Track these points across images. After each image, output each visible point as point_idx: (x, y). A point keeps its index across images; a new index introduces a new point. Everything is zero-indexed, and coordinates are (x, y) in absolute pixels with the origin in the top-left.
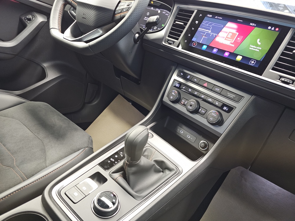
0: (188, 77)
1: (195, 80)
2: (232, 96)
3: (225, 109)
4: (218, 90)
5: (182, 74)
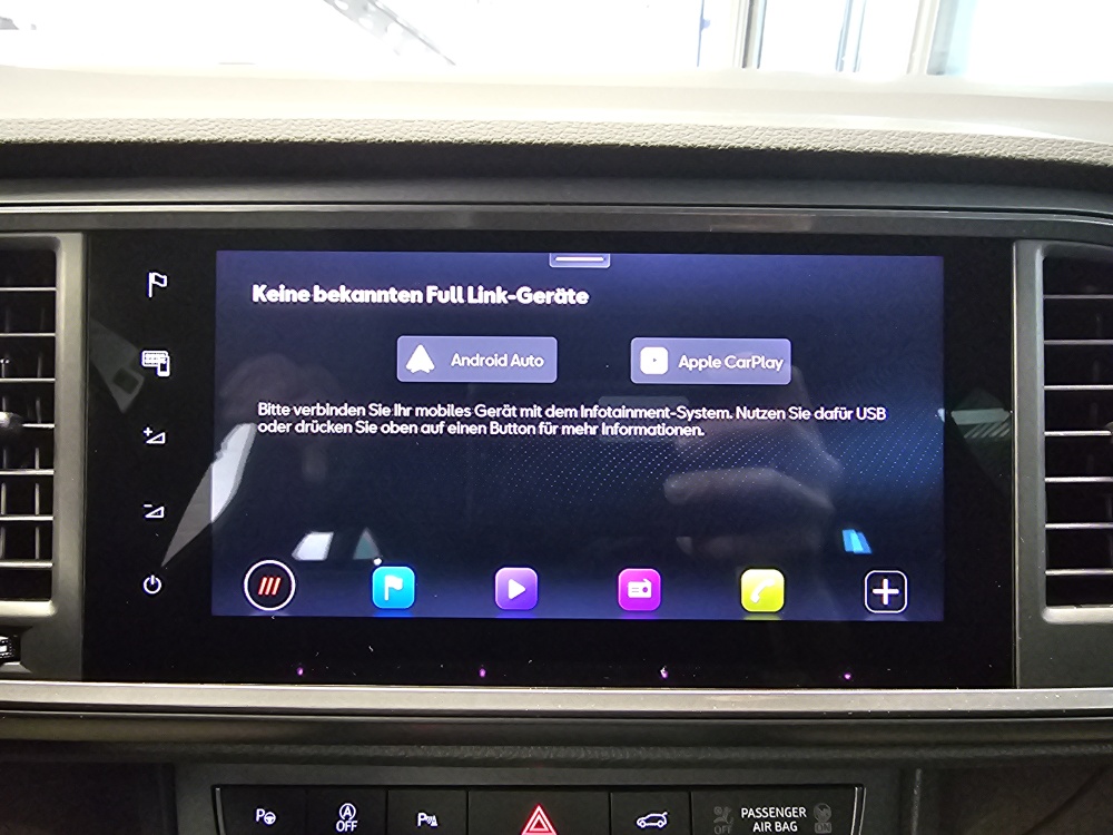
0: (347, 820)
1: (422, 817)
2: (782, 820)
4: (657, 824)
5: (260, 813)
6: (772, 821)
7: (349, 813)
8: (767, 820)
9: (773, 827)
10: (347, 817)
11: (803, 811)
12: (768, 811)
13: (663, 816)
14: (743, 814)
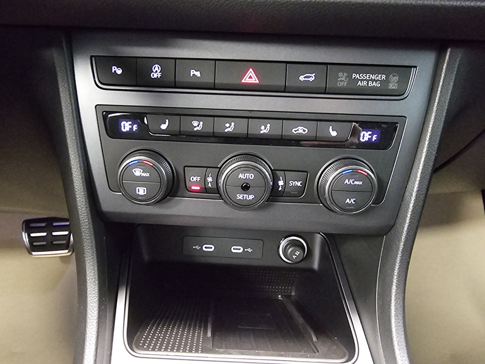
0: (156, 72)
1: (193, 72)
2: (373, 81)
3: (366, 139)
4: (310, 79)
5: (114, 69)
6: (368, 81)
7: (158, 70)
8: (365, 80)
9: (368, 84)
10: (156, 71)
11: (384, 77)
12: (366, 76)
13: (313, 75)
14: (353, 77)
